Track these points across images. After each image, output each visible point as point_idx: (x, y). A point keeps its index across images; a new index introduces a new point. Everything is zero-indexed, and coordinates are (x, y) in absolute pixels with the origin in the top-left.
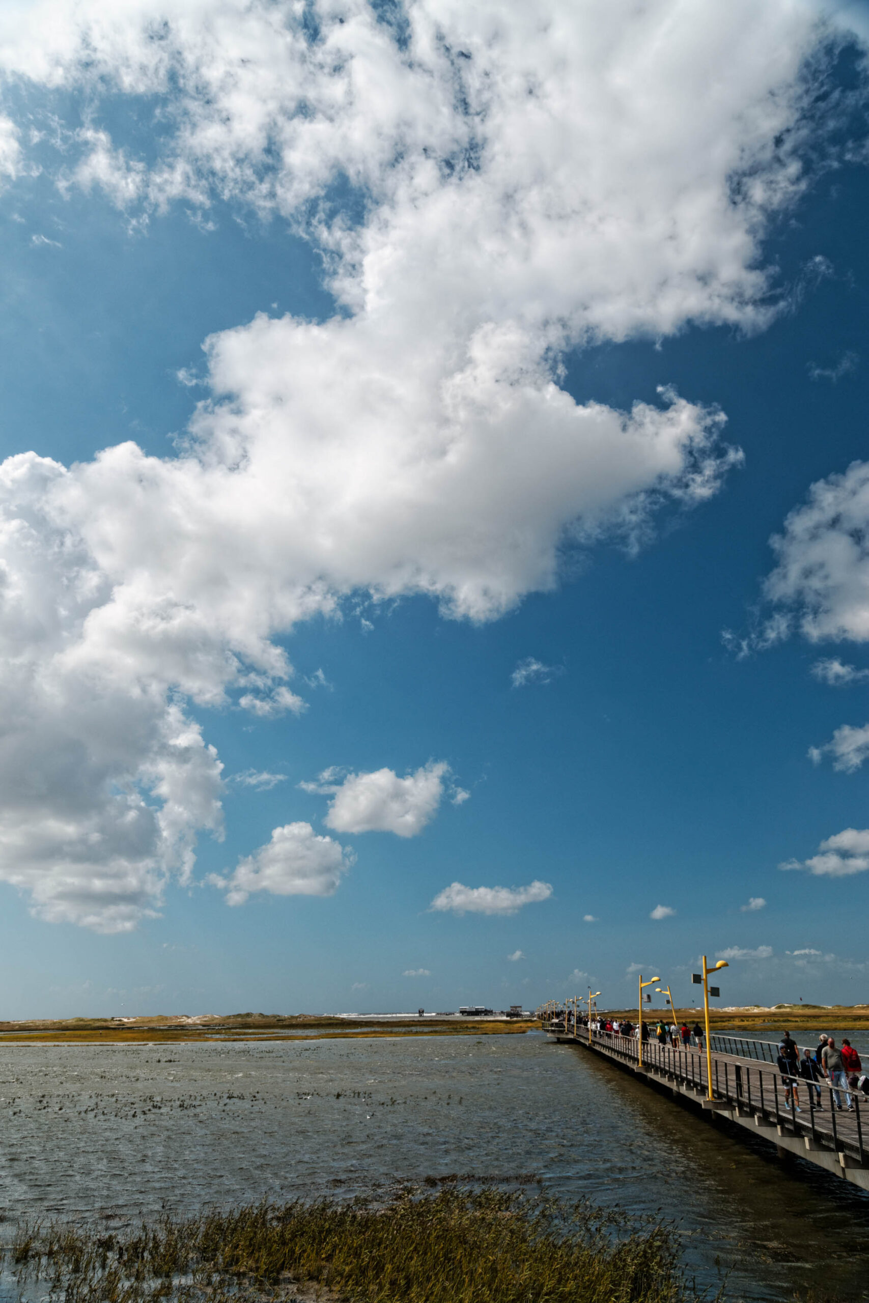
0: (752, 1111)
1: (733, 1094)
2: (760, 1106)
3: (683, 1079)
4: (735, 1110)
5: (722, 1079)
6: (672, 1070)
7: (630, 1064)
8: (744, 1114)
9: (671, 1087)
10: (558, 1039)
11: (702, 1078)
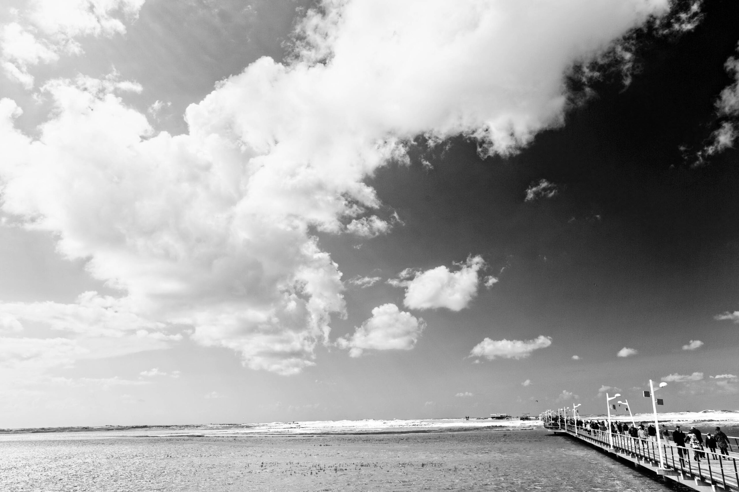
0: (693, 476)
1: (678, 466)
2: (698, 473)
3: (642, 457)
4: (680, 475)
5: (669, 456)
6: (634, 451)
7: (605, 448)
8: (686, 478)
9: (634, 461)
10: (555, 433)
11: (655, 456)
